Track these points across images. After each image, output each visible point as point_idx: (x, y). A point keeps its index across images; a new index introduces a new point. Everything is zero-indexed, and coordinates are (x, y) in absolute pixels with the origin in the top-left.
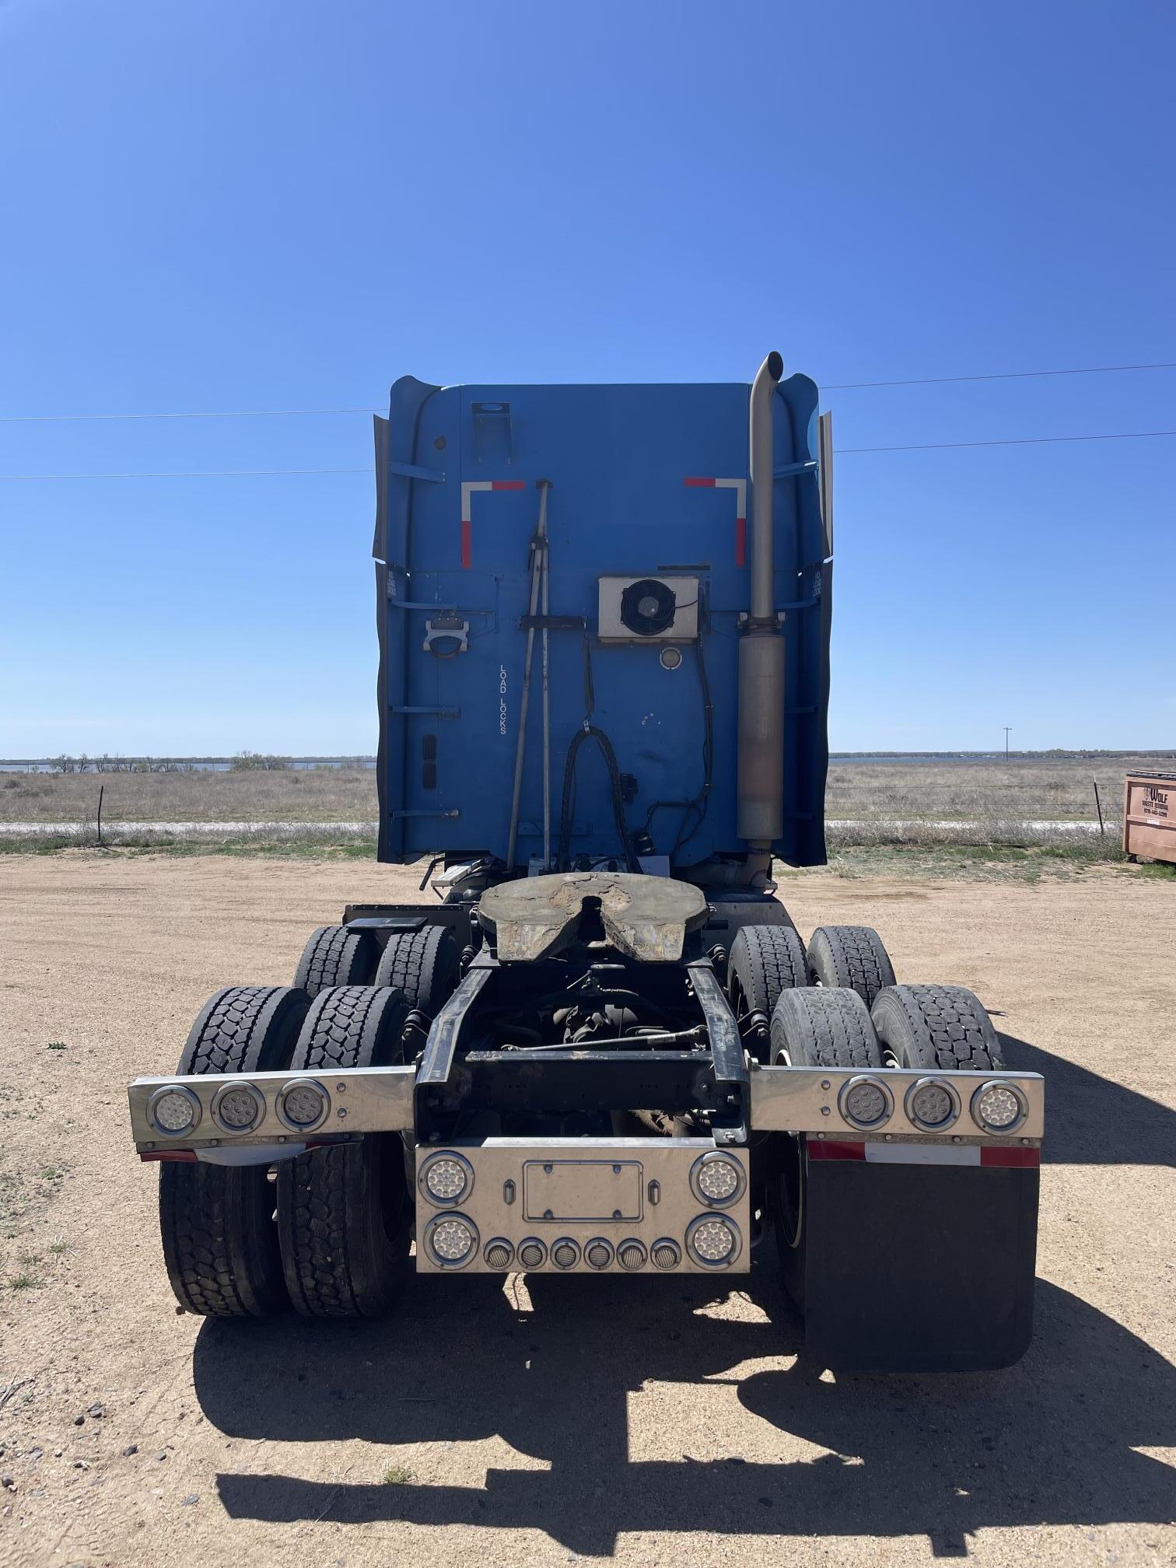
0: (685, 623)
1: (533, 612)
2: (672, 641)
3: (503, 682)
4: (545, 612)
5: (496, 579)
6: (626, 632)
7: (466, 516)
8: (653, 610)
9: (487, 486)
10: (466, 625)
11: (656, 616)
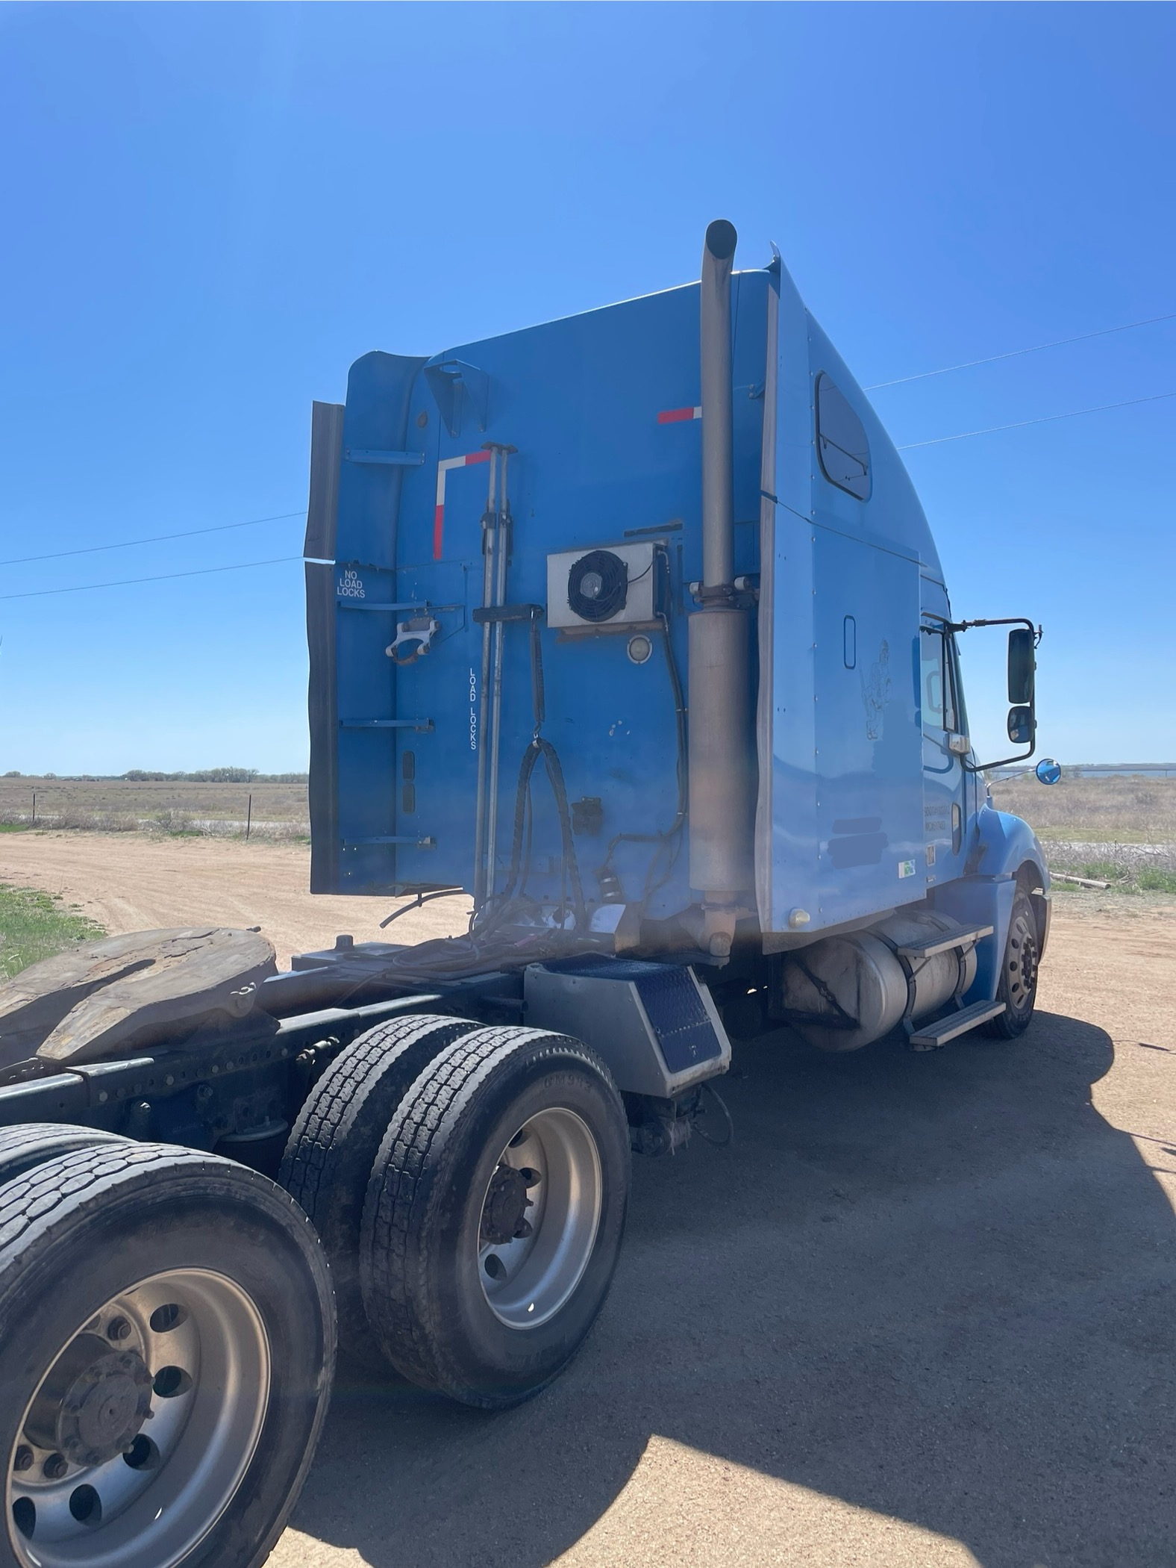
0: (640, 602)
1: (488, 604)
2: (640, 627)
3: (473, 689)
4: (499, 602)
5: (465, 569)
6: (575, 620)
7: (440, 500)
8: (596, 589)
9: (460, 462)
10: (432, 624)
11: (600, 596)
